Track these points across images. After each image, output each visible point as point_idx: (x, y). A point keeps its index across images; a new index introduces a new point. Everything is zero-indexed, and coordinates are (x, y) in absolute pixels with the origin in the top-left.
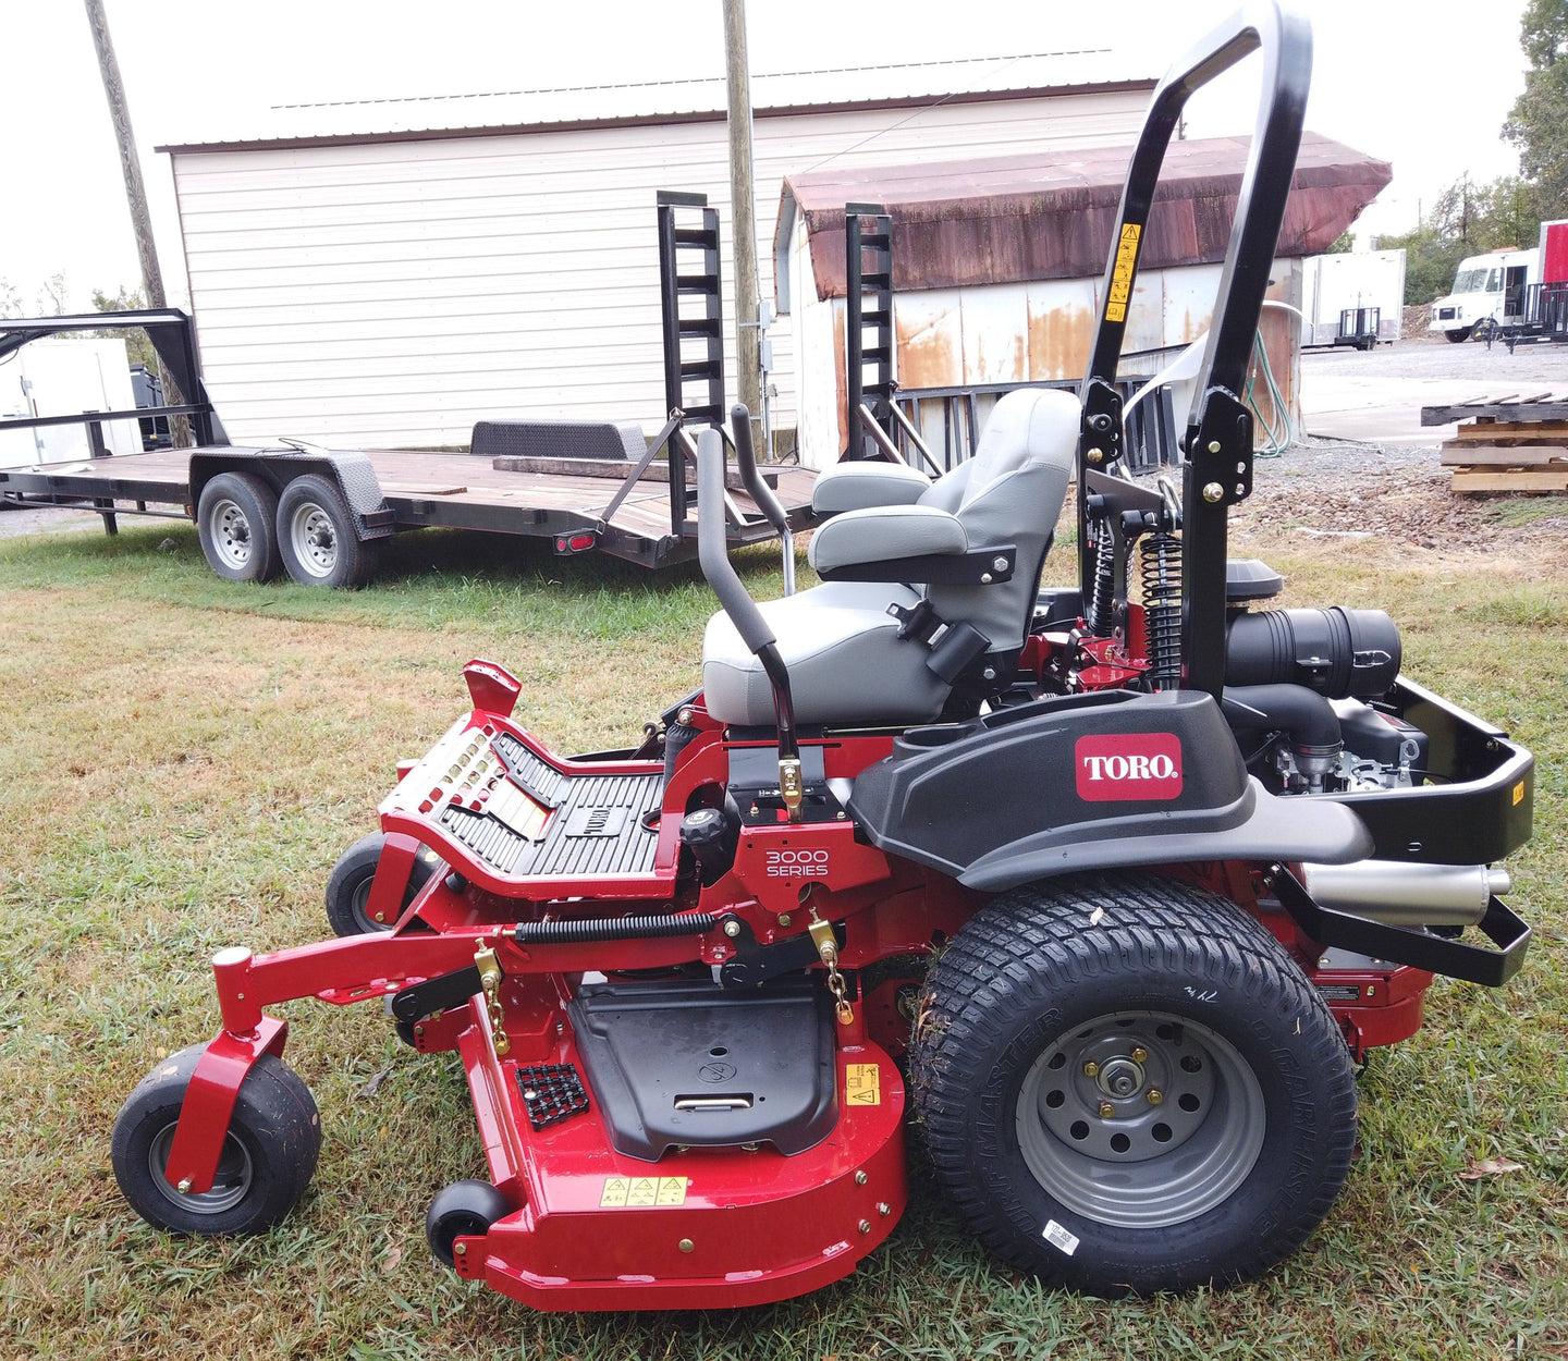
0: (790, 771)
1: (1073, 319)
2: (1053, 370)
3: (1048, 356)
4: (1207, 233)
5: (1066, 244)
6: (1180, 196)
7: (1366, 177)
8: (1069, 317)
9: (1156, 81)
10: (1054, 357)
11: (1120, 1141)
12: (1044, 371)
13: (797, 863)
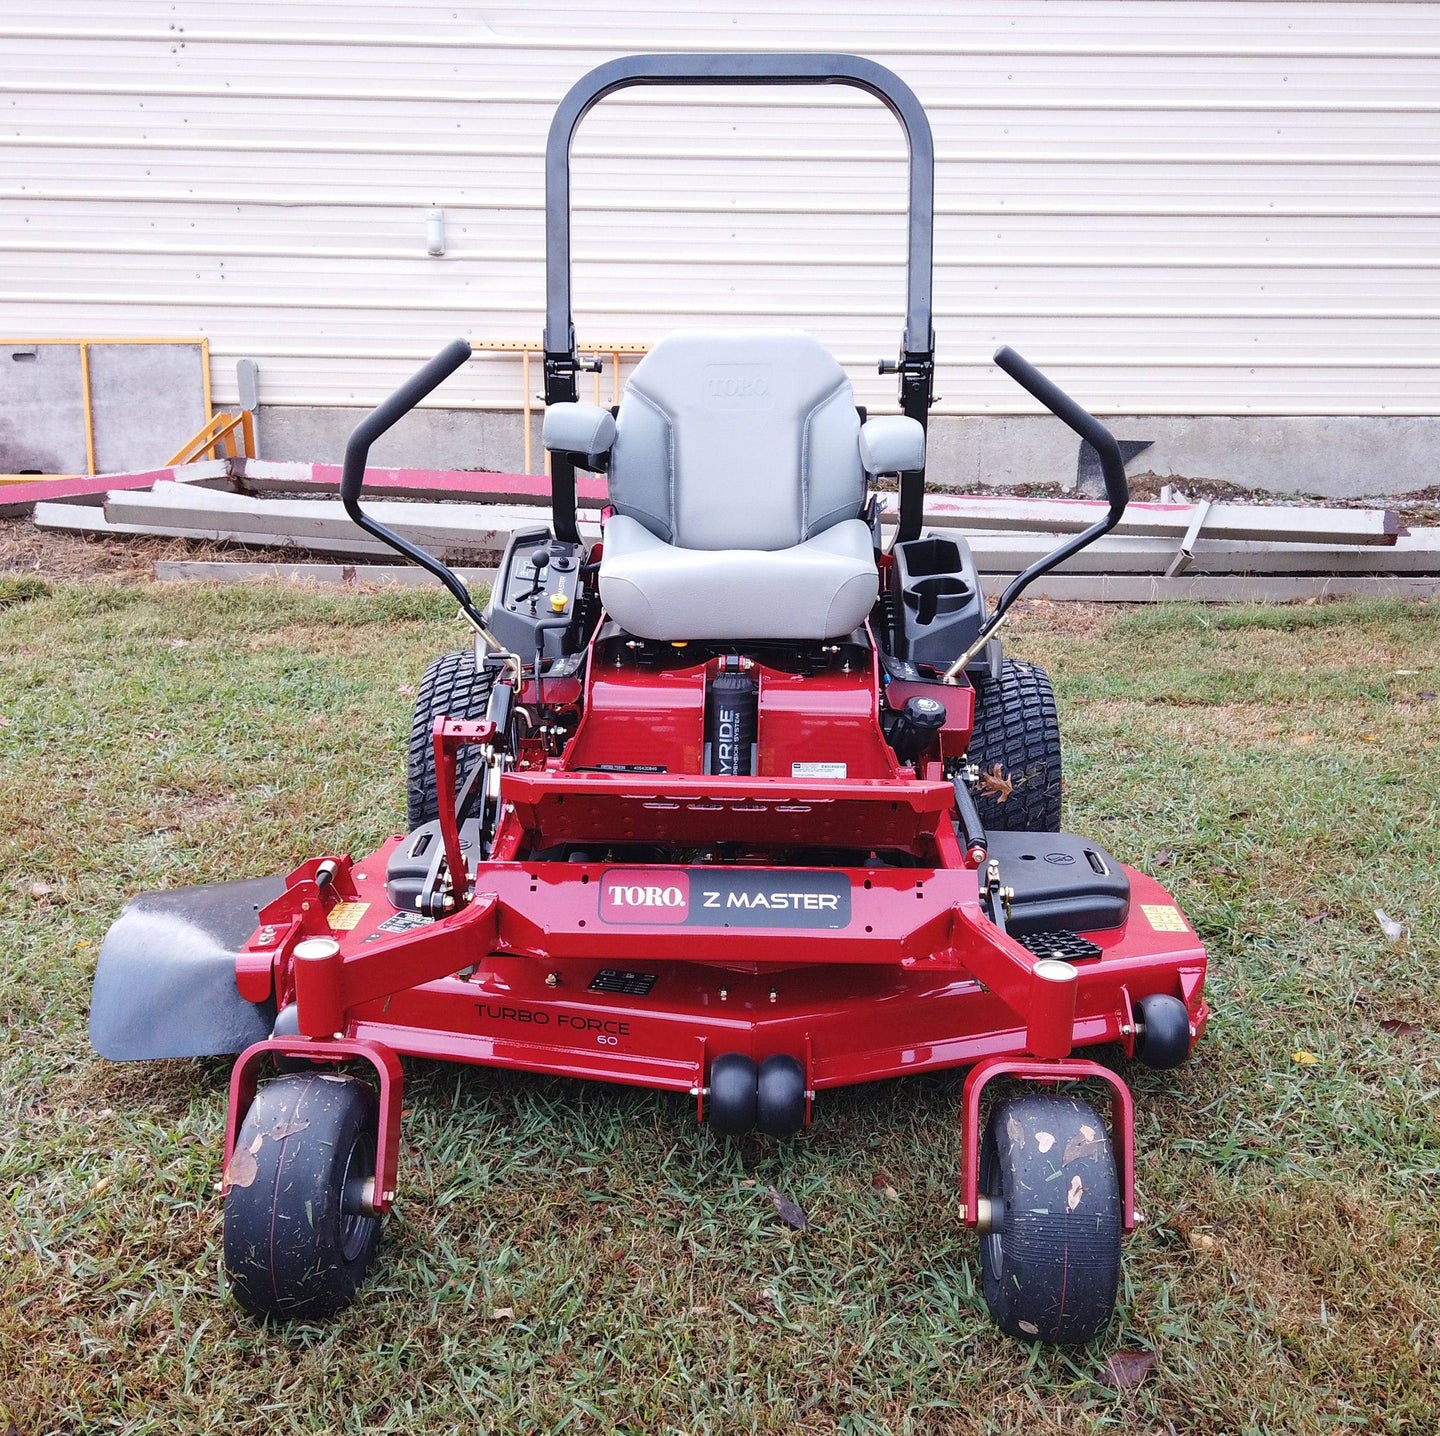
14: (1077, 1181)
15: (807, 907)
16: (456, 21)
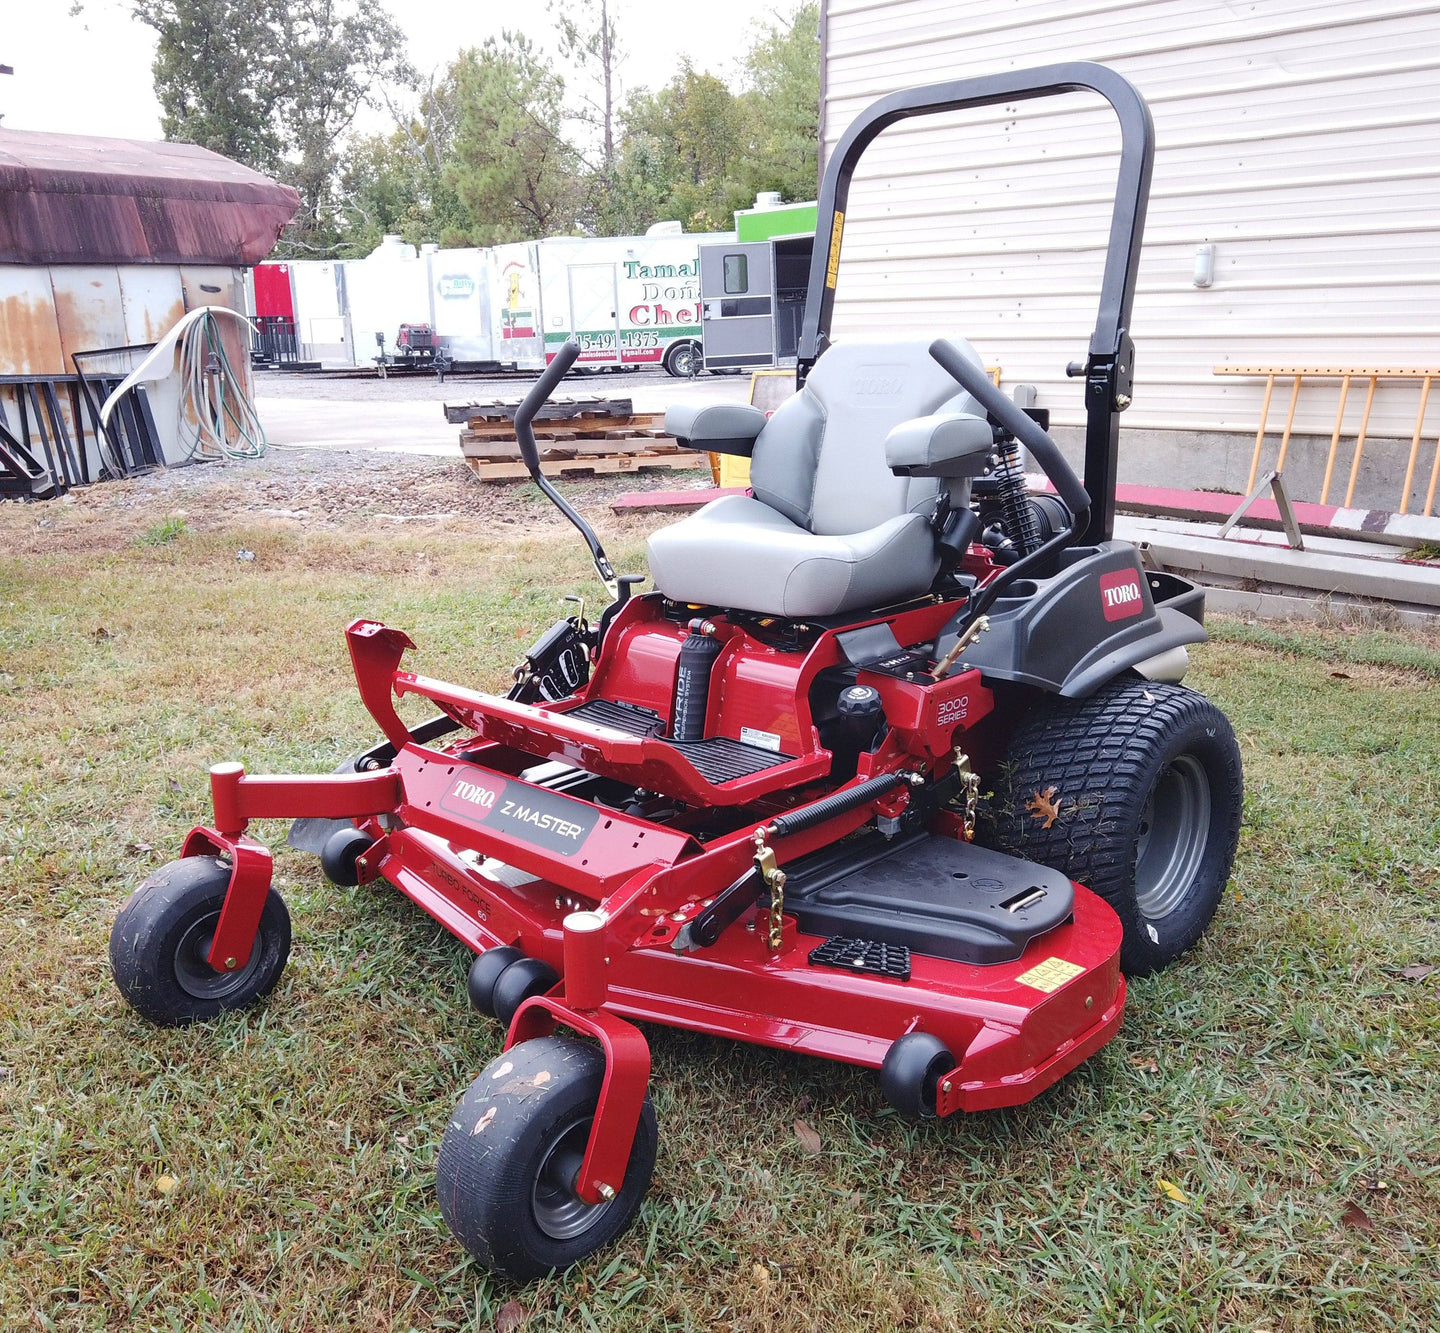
1: (32, 310)
2: (18, 362)
3: (10, 348)
4: (154, 233)
5: (14, 226)
6: (121, 193)
8: (27, 308)
10: (16, 348)
12: (7, 363)
13: (953, 711)
14: (492, 1112)
15: (559, 832)
16: (1251, 66)
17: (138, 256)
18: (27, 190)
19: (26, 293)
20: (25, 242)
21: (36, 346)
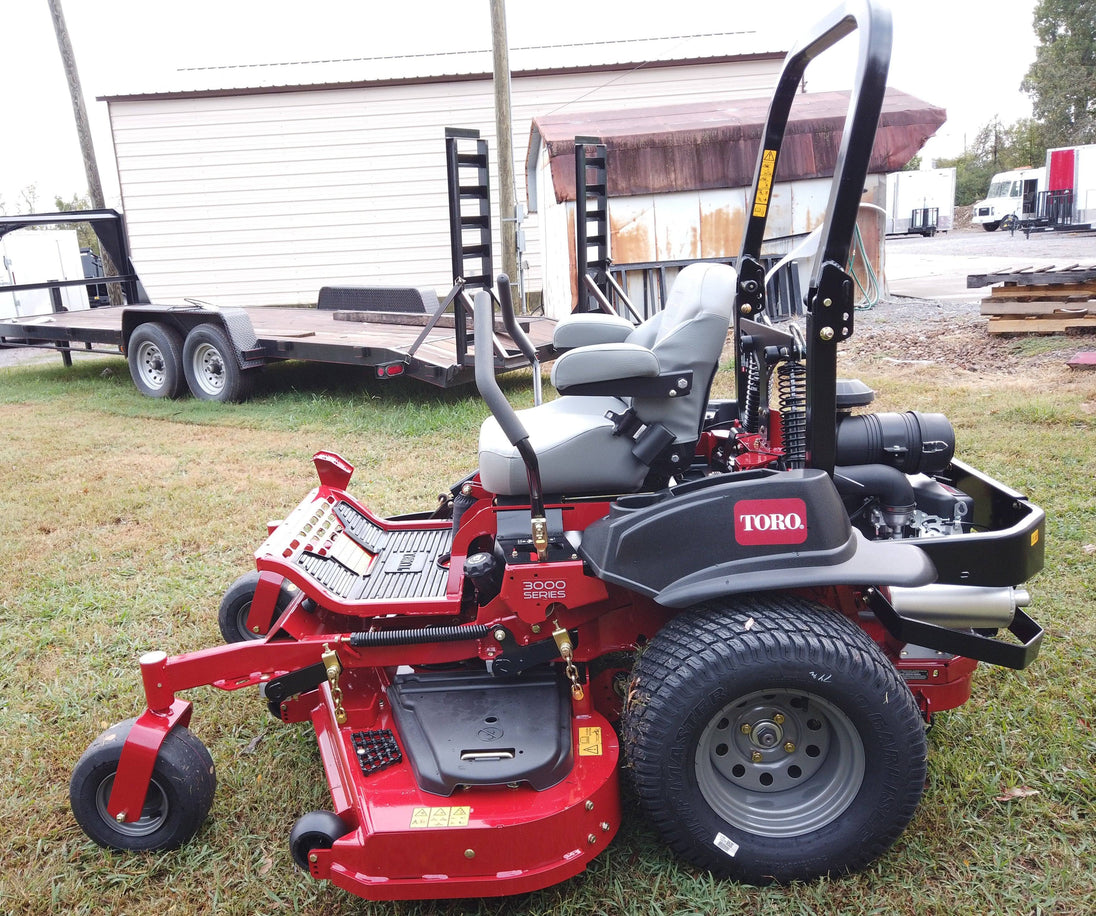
0: (539, 527)
1: (731, 216)
2: (717, 251)
3: (714, 241)
4: (821, 156)
5: (726, 164)
6: (803, 132)
7: (928, 118)
8: (728, 215)
9: (786, 53)
10: (718, 241)
11: (766, 778)
12: (711, 251)
13: (544, 589)
17: (807, 174)
18: (739, 140)
19: (728, 206)
20: (731, 174)
21: (730, 239)
